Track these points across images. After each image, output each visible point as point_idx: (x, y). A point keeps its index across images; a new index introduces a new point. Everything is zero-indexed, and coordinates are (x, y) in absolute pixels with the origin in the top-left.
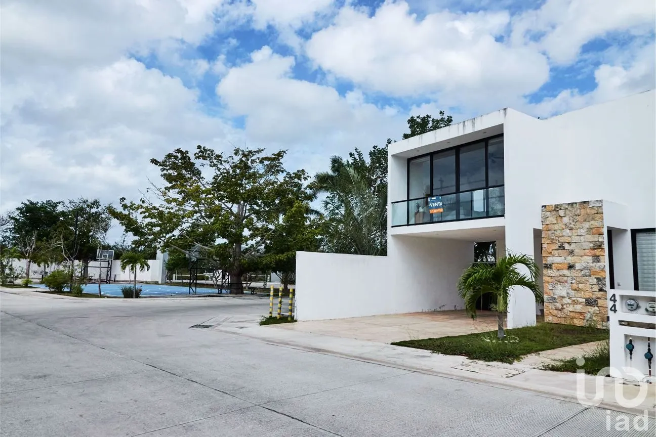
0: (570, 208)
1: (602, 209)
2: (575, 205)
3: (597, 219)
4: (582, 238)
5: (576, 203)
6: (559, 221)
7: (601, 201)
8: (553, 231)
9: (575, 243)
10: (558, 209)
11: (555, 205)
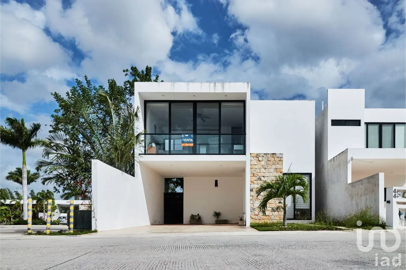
0: (265, 156)
1: (283, 159)
2: (268, 155)
3: (280, 164)
4: (271, 174)
5: (269, 154)
6: (259, 164)
7: (282, 154)
8: (255, 169)
9: (267, 177)
10: (258, 156)
11: (257, 154)
